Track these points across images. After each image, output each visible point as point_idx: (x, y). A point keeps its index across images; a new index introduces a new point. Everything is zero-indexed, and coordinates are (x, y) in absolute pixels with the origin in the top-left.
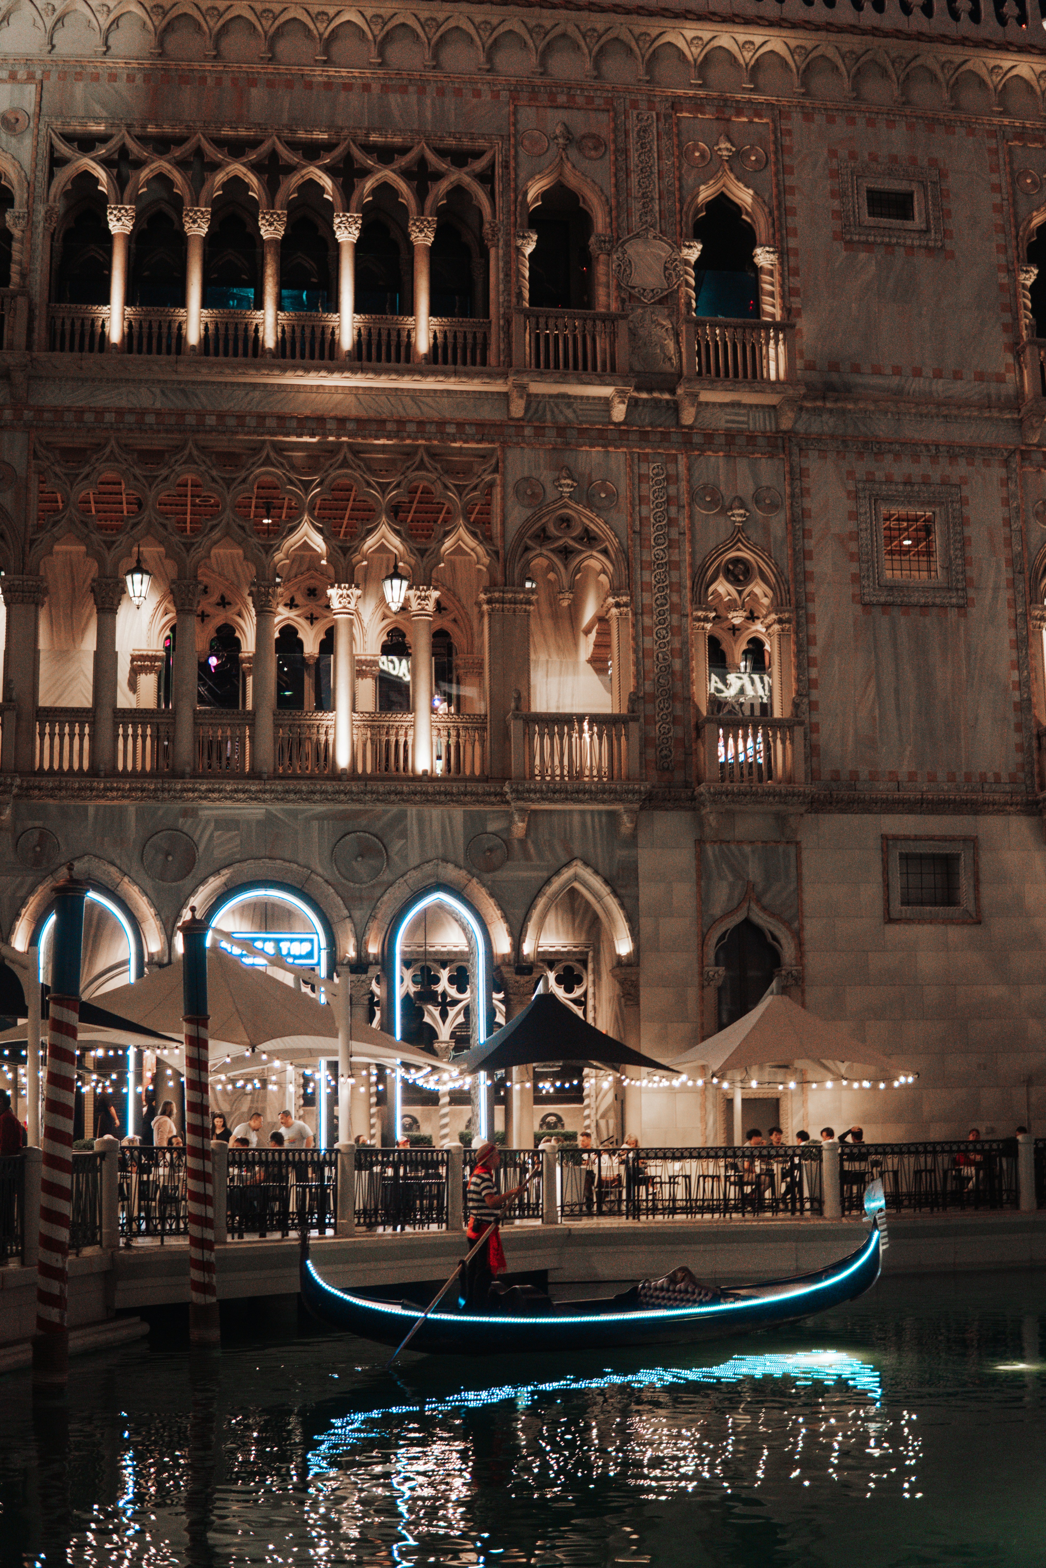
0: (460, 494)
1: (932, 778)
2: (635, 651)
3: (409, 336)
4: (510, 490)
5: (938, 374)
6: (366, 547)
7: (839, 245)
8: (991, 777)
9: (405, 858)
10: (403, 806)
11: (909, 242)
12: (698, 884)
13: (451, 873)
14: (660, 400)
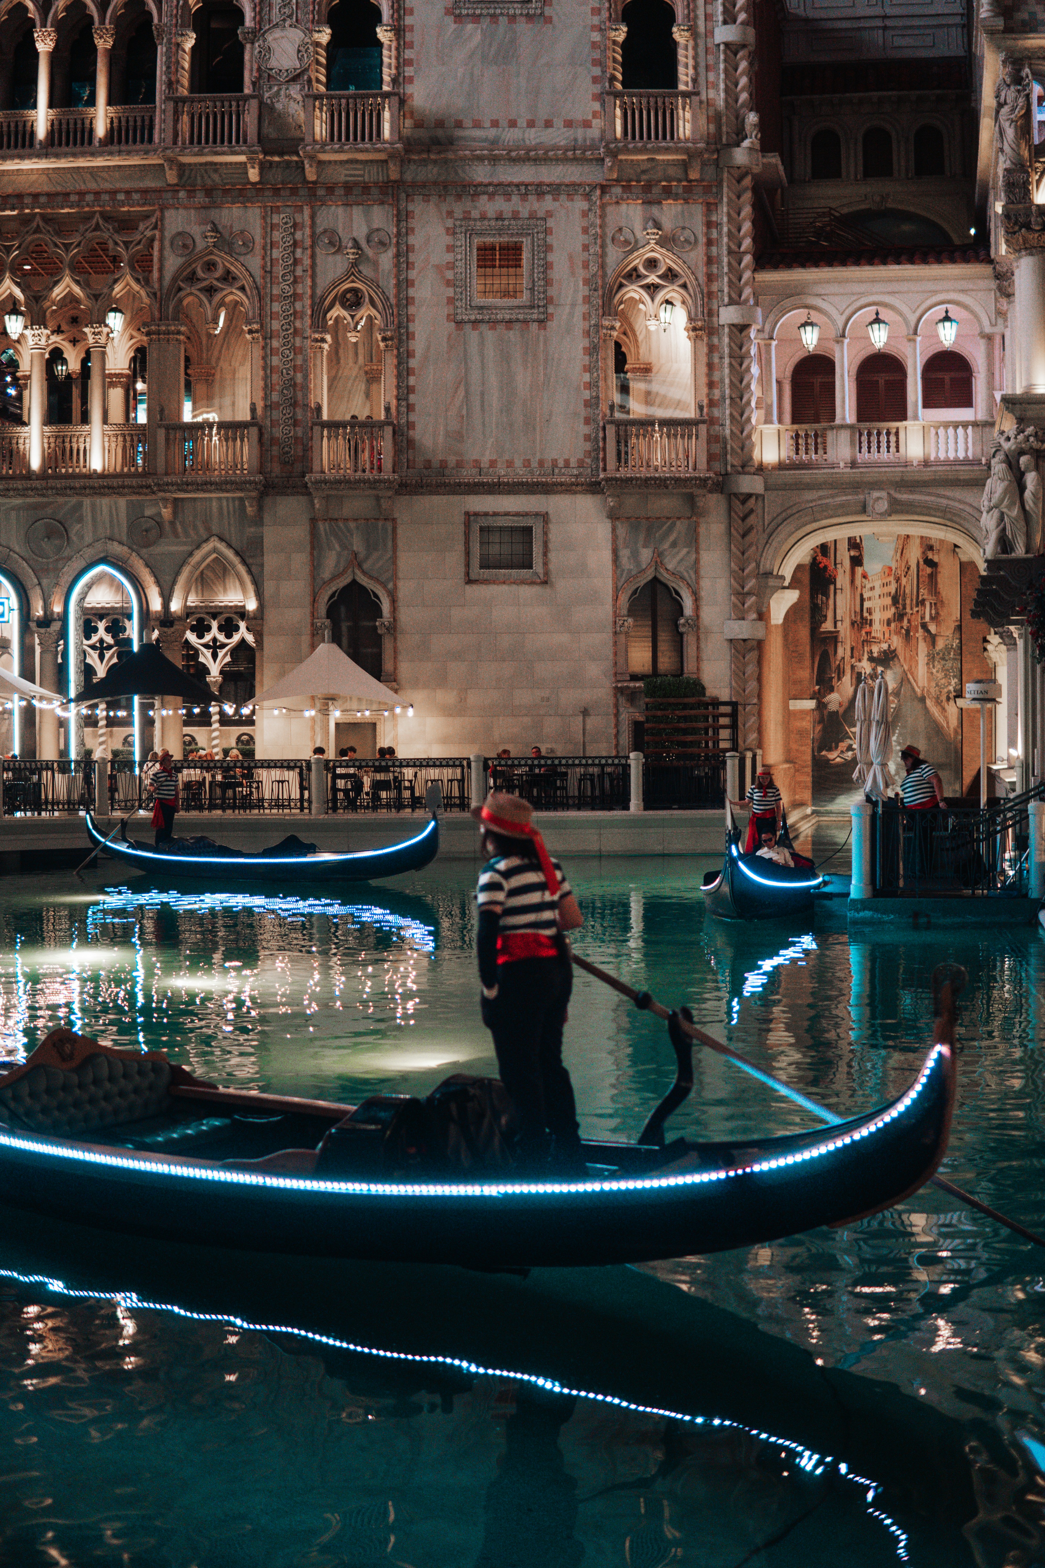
0: (127, 248)
1: (510, 464)
2: (264, 368)
3: (91, 123)
4: (167, 243)
5: (531, 124)
6: (54, 295)
7: (450, 19)
8: (561, 463)
9: (81, 538)
10: (80, 498)
11: (511, 12)
12: (312, 554)
13: (117, 549)
14: (291, 162)
